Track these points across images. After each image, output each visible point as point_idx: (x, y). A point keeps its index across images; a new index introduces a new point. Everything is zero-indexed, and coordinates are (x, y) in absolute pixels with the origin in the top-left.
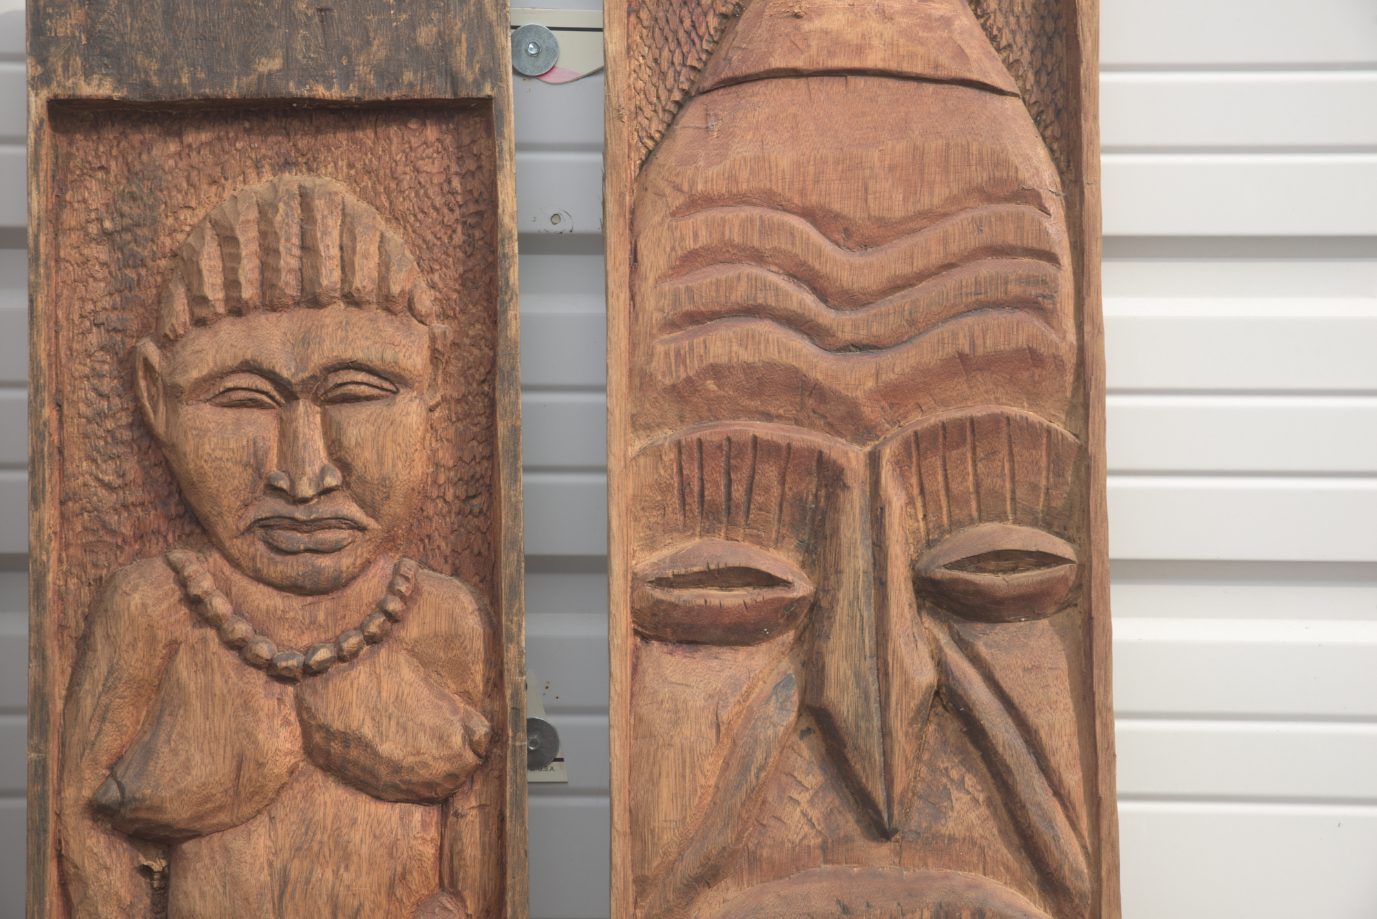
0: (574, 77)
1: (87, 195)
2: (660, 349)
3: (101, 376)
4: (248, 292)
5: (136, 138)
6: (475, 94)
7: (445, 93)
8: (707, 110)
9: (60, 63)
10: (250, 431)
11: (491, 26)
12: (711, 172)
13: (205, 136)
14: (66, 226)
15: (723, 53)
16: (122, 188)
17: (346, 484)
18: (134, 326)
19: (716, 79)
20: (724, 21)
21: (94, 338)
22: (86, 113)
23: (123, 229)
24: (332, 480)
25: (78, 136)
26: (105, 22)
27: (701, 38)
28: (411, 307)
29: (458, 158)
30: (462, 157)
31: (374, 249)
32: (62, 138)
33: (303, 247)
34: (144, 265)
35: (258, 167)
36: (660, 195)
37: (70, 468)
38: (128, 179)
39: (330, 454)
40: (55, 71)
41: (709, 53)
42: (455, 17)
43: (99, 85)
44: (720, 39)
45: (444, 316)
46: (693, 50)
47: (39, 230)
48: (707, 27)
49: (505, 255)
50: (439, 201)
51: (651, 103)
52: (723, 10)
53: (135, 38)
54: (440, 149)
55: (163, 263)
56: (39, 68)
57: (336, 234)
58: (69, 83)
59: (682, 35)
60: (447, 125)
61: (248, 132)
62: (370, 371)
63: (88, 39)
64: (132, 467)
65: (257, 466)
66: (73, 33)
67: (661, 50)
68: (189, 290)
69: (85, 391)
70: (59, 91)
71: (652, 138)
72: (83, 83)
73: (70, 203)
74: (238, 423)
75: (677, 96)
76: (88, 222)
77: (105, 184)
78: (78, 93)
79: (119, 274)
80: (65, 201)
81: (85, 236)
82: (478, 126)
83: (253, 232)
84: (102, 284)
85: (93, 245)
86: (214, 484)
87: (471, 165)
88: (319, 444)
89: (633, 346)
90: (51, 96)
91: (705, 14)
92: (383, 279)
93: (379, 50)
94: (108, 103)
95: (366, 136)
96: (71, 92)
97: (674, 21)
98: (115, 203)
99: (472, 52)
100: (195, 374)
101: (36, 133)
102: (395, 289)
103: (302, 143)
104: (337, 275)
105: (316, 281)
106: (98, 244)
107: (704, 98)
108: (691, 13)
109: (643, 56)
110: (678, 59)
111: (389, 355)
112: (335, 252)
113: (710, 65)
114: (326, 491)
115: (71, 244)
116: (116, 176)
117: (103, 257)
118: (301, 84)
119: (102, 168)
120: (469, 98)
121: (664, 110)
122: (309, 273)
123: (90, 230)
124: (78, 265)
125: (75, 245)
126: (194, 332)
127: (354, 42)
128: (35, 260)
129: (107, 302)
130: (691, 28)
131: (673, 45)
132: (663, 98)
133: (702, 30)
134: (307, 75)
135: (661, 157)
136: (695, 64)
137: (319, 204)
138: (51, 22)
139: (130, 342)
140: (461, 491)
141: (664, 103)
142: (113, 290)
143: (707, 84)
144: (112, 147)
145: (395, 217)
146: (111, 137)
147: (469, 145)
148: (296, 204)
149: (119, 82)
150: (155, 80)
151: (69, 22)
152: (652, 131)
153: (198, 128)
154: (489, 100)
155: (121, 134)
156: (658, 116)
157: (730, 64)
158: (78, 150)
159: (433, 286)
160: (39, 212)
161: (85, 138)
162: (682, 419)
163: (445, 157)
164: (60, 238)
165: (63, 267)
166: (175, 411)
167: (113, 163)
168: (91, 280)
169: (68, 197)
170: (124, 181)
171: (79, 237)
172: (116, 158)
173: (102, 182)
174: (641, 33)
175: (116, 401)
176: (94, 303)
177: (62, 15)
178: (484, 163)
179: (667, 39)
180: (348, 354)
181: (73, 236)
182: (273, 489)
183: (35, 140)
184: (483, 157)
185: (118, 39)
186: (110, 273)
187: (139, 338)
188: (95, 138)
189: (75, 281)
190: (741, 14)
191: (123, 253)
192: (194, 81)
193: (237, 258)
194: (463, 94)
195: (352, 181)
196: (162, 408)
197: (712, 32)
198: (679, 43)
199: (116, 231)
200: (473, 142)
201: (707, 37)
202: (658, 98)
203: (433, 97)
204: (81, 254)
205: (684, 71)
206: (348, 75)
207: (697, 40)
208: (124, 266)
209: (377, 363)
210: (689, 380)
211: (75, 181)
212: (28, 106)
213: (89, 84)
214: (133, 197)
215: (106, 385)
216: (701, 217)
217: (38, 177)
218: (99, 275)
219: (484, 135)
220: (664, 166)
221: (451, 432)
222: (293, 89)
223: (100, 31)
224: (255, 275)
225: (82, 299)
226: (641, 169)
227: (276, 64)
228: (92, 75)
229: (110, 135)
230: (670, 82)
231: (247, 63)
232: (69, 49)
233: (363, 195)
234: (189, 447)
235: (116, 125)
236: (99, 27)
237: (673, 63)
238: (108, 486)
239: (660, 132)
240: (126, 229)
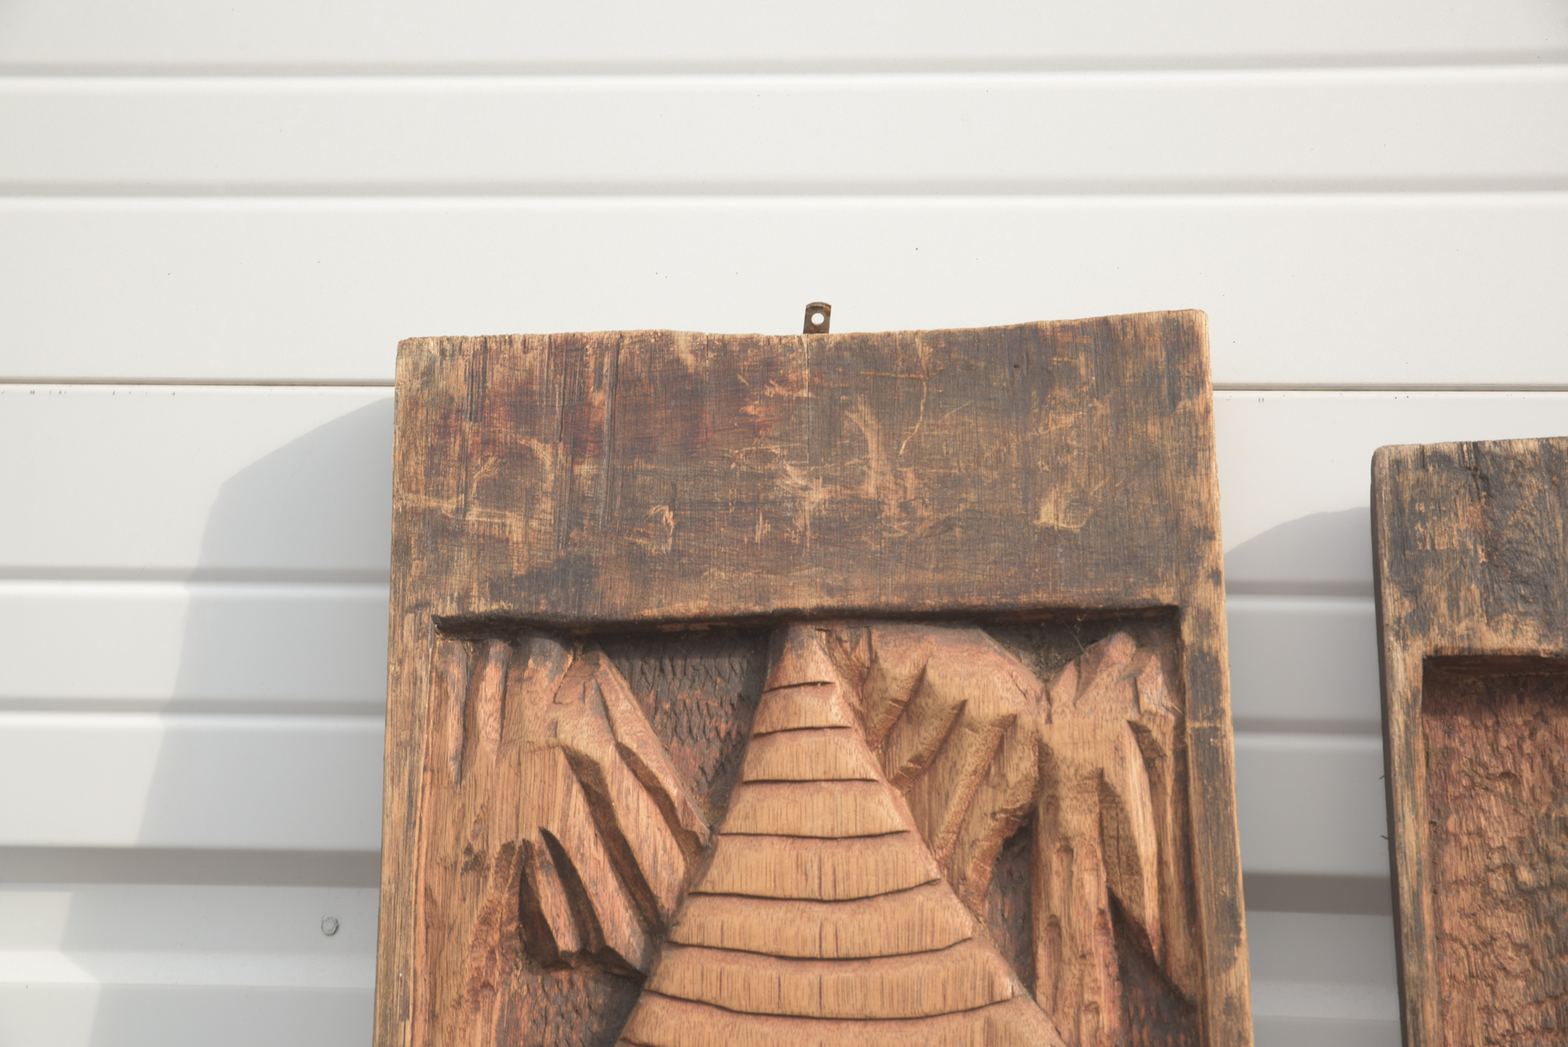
1: (1483, 821)
5: (1563, 724)
9: (1443, 595)
14: (1450, 877)
16: (1543, 810)
22: (1470, 681)
23: (1552, 883)
25: (1461, 719)
26: (1516, 524)
32: (1433, 723)
38: (1554, 795)
40: (1435, 610)
43: (1513, 632)
47: (1419, 885)
56: (1407, 603)
58: (1461, 628)
63: (1489, 555)
66: (1463, 544)
70: (1444, 642)
72: (1484, 628)
73: (1456, 836)
76: (1488, 869)
77: (1513, 803)
78: (1477, 645)
79: (1551, 966)
80: (1447, 832)
81: (1484, 894)
84: (1521, 983)
85: (1500, 912)
90: (1430, 651)
94: (1531, 660)
96: (1466, 644)
98: (1534, 838)
101: (1407, 714)
106: (1508, 909)
115: (1461, 911)
116: (1532, 790)
117: (1520, 934)
119: (1506, 775)
123: (1494, 885)
124: (1475, 948)
125: (1468, 910)
128: (1415, 938)
129: (1531, 1017)
138: (1424, 526)
142: (1542, 995)
144: (1521, 739)
146: (1519, 721)
151: (1455, 527)
155: (1535, 717)
158: (1463, 743)
160: (1418, 852)
161: (1473, 723)
164: (1442, 898)
165: (1448, 950)
167: (1525, 766)
168: (1500, 976)
169: (1451, 824)
170: (1547, 799)
171: (1474, 897)
172: (1531, 758)
173: (1504, 798)
176: (1511, 1018)
177: (1440, 514)
181: (1462, 893)
183: (1407, 727)
185: (1542, 554)
186: (1534, 963)
188: (1490, 723)
189: (1471, 976)
191: (1555, 928)
199: (1541, 888)
204: (1480, 928)
208: (1559, 952)
211: (1461, 797)
213: (1496, 631)
217: (1413, 788)
218: (1515, 967)
223: (1509, 542)
225: (1488, 1011)
228: (1500, 614)
229: (1517, 717)
232: (1458, 571)
235: (1527, 701)
236: (1509, 534)
240: (1557, 885)
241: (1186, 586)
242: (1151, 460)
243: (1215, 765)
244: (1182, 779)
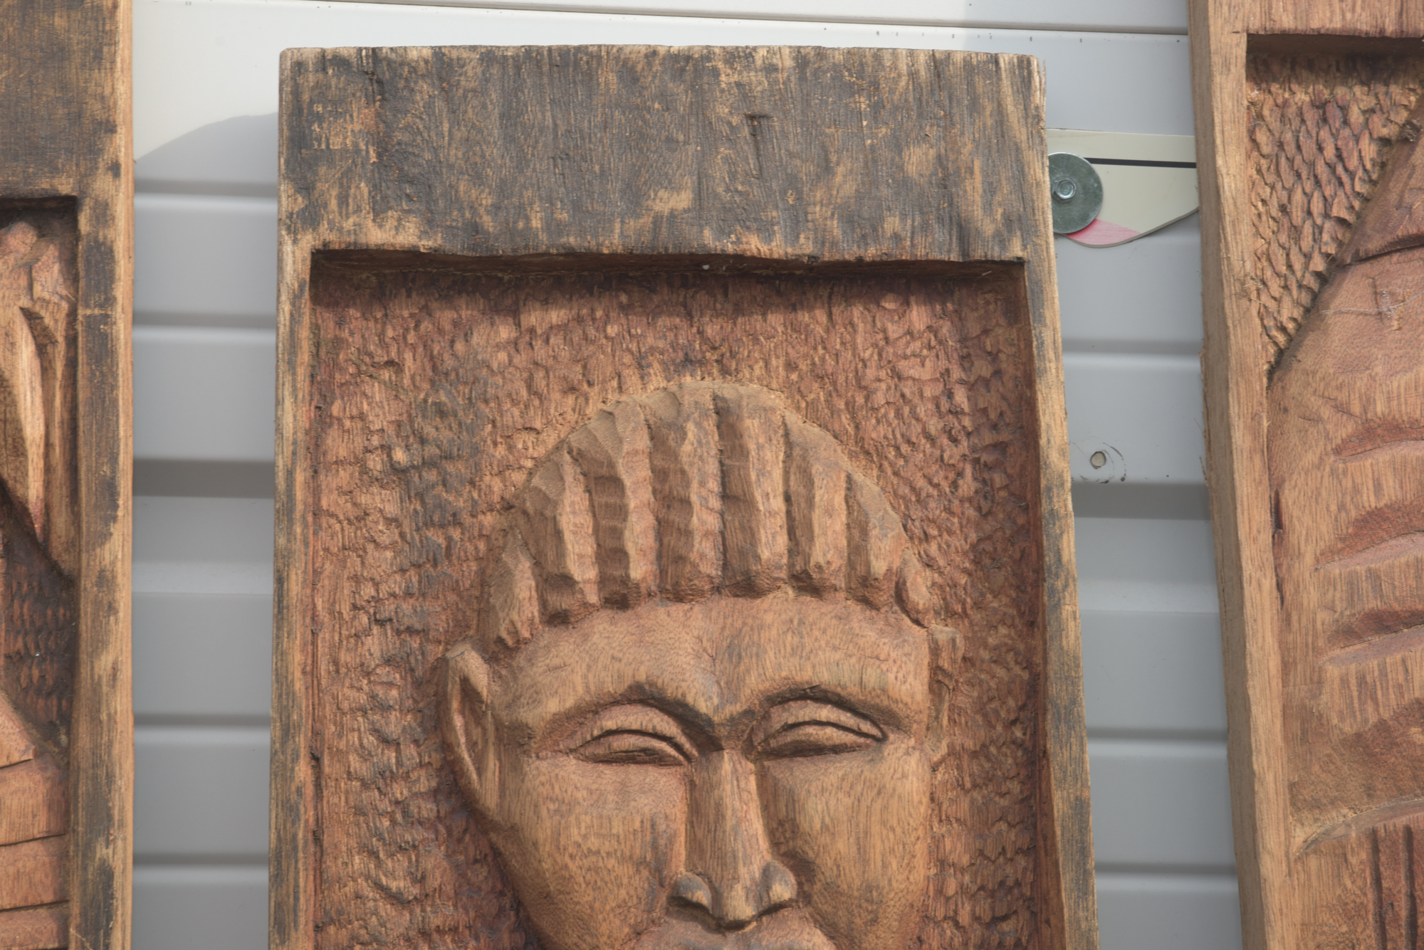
0: (1127, 236)
1: (365, 406)
2: (1333, 672)
3: (385, 708)
4: (640, 569)
5: (446, 317)
6: (996, 253)
7: (949, 251)
8: (1375, 286)
9: (334, 192)
10: (645, 804)
11: (1018, 149)
12: (1395, 384)
13: (556, 316)
14: (331, 457)
15: (1393, 197)
16: (422, 396)
17: (804, 897)
18: (440, 623)
19: (1389, 238)
20: (1385, 149)
21: (375, 644)
22: (364, 276)
23: (424, 463)
24: (783, 889)
25: (352, 311)
26: (406, 128)
27: (1352, 175)
28: (900, 597)
29: (962, 358)
30: (969, 355)
31: (839, 500)
32: (326, 315)
33: (726, 496)
34: (456, 521)
35: (641, 365)
36: (1313, 419)
37: (333, 867)
38: (432, 382)
39: (775, 844)
40: (325, 205)
41: (1366, 200)
42: (962, 134)
43: (397, 228)
44: (1381, 176)
45: (947, 613)
46: (1340, 193)
47: (294, 463)
48: (1361, 158)
49: (1053, 513)
50: (934, 425)
51: (1278, 275)
52: (1385, 132)
53: (455, 154)
54: (933, 343)
55: (488, 520)
56: (300, 199)
57: (777, 473)
58: (349, 224)
59: (1321, 169)
60: (943, 304)
61: (625, 309)
62: (841, 703)
63: (379, 155)
64: (436, 864)
65: (657, 866)
66: (356, 145)
67: (1290, 192)
68: (538, 563)
69: (359, 734)
70: (332, 237)
71: (1283, 329)
72: (370, 223)
73: (339, 419)
74: (623, 790)
75: (1319, 264)
76: (367, 451)
77: (395, 389)
78: (362, 240)
79: (417, 538)
80: (331, 416)
81: (361, 473)
82: (992, 307)
83: (644, 472)
84: (389, 554)
85: (375, 489)
86: (585, 896)
87: (983, 368)
88: (756, 825)
89: (1286, 667)
90: (319, 245)
91: (1357, 139)
92: (857, 549)
93: (845, 181)
94: (411, 257)
95: (815, 319)
96: (352, 239)
97: (1309, 147)
98: (411, 421)
99: (990, 190)
100: (553, 706)
101: (293, 304)
102: (879, 567)
103: (711, 330)
104: (782, 541)
105: (749, 549)
106: (382, 487)
107: (1366, 268)
108: (1335, 136)
109: (1264, 201)
110: (1317, 207)
111: (871, 677)
112: (778, 504)
113: (1371, 218)
114: (773, 909)
115: (339, 488)
116: (413, 378)
117: (391, 509)
118: (722, 232)
119: (390, 363)
120: (987, 261)
121: (1300, 286)
122: (736, 539)
123: (371, 464)
124: (350, 522)
125: (345, 488)
126: (547, 635)
127: (806, 170)
128: (285, 513)
129: (396, 584)
130: (1334, 159)
131: (1309, 186)
132: (1298, 266)
133: (1353, 163)
134: (734, 217)
135: (1307, 358)
136: (1344, 214)
137: (752, 426)
138: (320, 126)
139: (435, 651)
140: (984, 909)
141: (1299, 274)
142: (406, 564)
143: (1374, 245)
144: (407, 330)
145: (865, 451)
146: (406, 313)
147: (978, 337)
148: (710, 424)
149: (430, 223)
150: (488, 222)
151: (350, 127)
152: (1284, 318)
153: (546, 303)
154: (1019, 263)
155: (421, 310)
156: (1291, 294)
157: (1411, 214)
158: (352, 334)
159: (929, 564)
160: (295, 433)
161: (363, 315)
162: (1370, 792)
163: (942, 355)
164: (322, 477)
165: (324, 525)
166: (517, 768)
167: (408, 356)
168: (370, 547)
169: (336, 409)
170: (426, 386)
171: (352, 476)
172: (414, 348)
173: (390, 386)
174: (1258, 164)
175: (410, 751)
176: (376, 585)
177: (337, 115)
178: (1004, 366)
179: (1299, 175)
180: (806, 675)
181: (342, 472)
182: (682, 905)
183: (292, 315)
184: (1002, 356)
185: (428, 156)
186: (402, 535)
187: (449, 643)
188: (379, 315)
189: (344, 548)
190: (1418, 139)
191: (423, 503)
192: (553, 226)
193: (621, 512)
194: (978, 254)
195: (794, 391)
196: (492, 763)
197: (1369, 166)
198: (1318, 182)
199: (413, 467)
200: (986, 332)
201: (1360, 173)
202: (1290, 266)
203: (931, 257)
204: (355, 504)
205: (1328, 225)
206: (797, 219)
207: (1345, 178)
208: (425, 524)
209: (852, 690)
210: (1382, 726)
211: (347, 383)
212: (280, 260)
213: (381, 226)
214: (441, 412)
215: (395, 724)
216: (1383, 457)
217: (294, 374)
218: (385, 539)
219: (1002, 321)
220: (1314, 373)
221: (963, 808)
222: (710, 240)
223: (399, 143)
224: (649, 541)
225: (356, 579)
226: (1270, 379)
227: (682, 200)
228: (385, 211)
229: (404, 310)
230: (1307, 242)
231: (635, 197)
232: (349, 170)
233: (811, 413)
234: (543, 832)
235: (414, 295)
236: (399, 136)
237: (1309, 213)
238: (397, 899)
239: (1295, 320)
240: (429, 463)
241: (85, 177)
242: (57, 53)
243: (104, 350)
244: (72, 364)
